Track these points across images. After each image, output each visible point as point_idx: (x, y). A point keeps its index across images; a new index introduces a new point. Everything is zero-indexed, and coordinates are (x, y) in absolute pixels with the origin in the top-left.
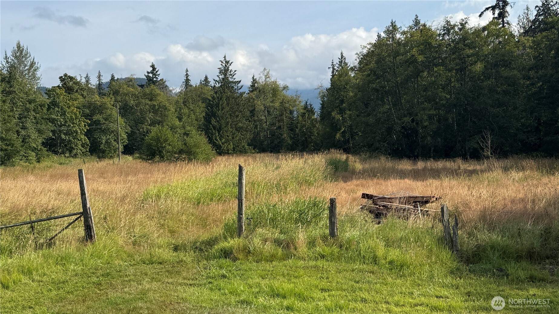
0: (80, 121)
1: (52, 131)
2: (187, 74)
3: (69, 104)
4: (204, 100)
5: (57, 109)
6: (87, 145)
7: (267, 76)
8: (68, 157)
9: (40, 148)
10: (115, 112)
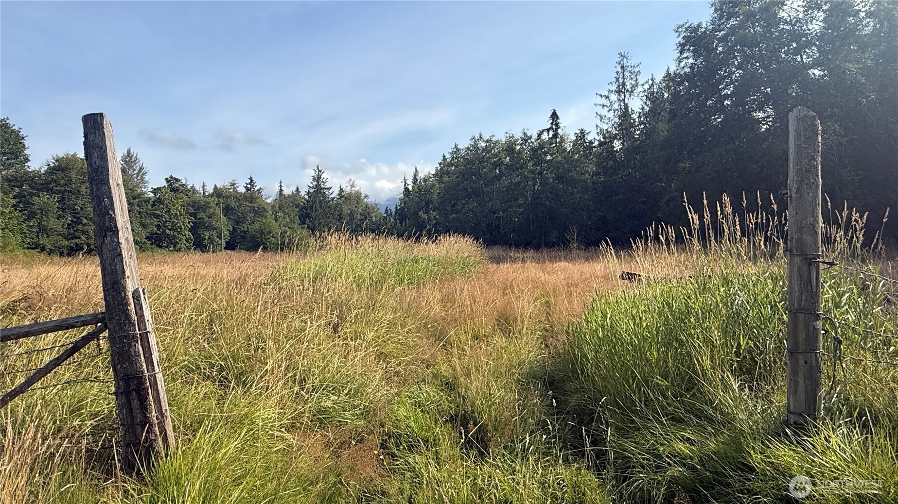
0: (184, 217)
1: (156, 226)
2: (281, 185)
3: (173, 202)
4: (297, 206)
5: (162, 206)
6: (192, 240)
7: (352, 186)
8: (172, 251)
9: (144, 242)
10: (219, 212)
